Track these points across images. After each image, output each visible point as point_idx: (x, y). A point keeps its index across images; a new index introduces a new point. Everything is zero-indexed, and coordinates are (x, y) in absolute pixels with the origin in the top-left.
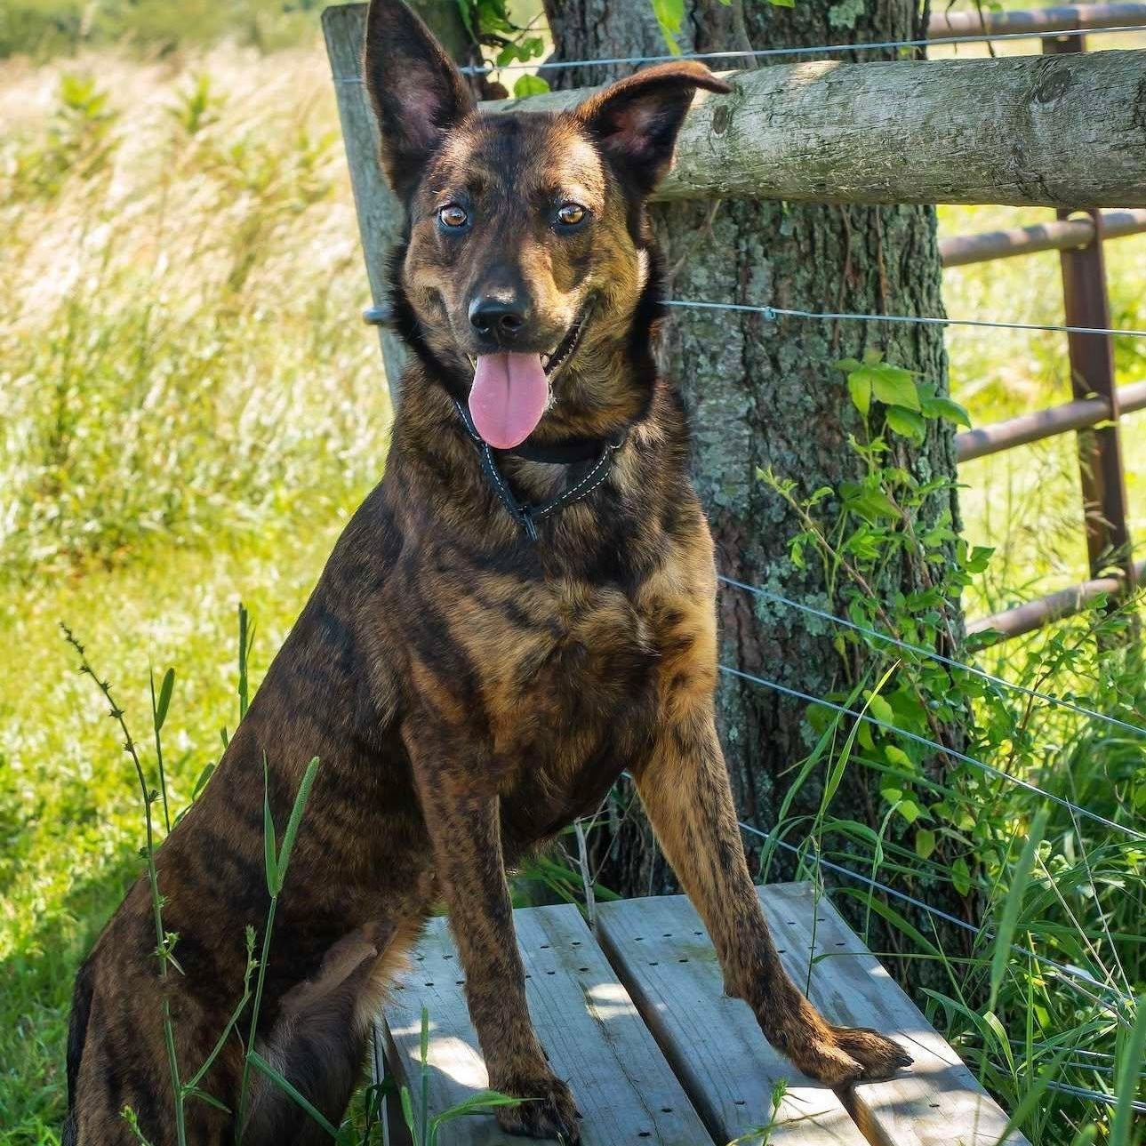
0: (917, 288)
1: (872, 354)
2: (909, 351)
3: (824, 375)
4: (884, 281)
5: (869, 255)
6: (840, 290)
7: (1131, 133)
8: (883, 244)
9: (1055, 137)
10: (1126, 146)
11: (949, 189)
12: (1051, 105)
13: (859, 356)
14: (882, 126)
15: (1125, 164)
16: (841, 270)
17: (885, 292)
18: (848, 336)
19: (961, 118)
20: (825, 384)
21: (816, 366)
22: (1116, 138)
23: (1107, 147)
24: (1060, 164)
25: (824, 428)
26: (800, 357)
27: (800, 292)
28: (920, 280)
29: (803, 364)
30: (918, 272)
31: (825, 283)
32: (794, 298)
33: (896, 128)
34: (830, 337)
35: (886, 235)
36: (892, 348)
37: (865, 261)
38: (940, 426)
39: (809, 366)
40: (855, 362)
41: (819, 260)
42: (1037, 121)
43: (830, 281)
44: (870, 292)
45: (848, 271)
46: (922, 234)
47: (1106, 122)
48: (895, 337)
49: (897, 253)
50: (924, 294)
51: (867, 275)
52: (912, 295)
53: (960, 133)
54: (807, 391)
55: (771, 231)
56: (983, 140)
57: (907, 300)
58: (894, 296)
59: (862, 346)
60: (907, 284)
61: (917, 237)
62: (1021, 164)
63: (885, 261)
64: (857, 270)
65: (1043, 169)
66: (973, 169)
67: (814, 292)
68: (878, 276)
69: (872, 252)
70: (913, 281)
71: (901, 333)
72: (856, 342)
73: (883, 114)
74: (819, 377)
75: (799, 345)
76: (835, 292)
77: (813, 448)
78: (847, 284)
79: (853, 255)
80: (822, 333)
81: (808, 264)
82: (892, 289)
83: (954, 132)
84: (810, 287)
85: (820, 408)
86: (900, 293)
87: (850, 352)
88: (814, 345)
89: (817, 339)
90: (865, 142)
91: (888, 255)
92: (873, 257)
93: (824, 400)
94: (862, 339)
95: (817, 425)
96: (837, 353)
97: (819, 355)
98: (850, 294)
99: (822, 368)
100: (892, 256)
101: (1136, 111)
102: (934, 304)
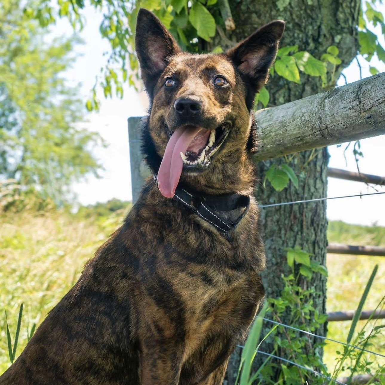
0: (316, 228)
1: (297, 247)
2: (311, 249)
3: (280, 252)
4: (304, 223)
5: (300, 213)
6: (288, 224)
7: (354, 102)
8: (305, 210)
9: (331, 109)
10: (353, 107)
11: (300, 139)
12: (331, 99)
13: (293, 247)
14: (280, 119)
15: (352, 115)
16: (290, 216)
17: (304, 227)
18: (290, 240)
19: (304, 110)
20: (280, 255)
21: (277, 248)
22: (349, 106)
23: (347, 109)
24: (333, 119)
25: (278, 270)
26: (272, 245)
27: (274, 222)
28: (318, 226)
29: (273, 247)
30: (317, 222)
31: (283, 220)
32: (272, 224)
33: (284, 118)
34: (283, 239)
35: (307, 207)
36: (305, 246)
37: (298, 215)
38: (321, 278)
39: (275, 248)
40: (291, 249)
41: (282, 212)
42: (326, 105)
43: (285, 220)
44: (299, 226)
45: (292, 217)
46: (320, 210)
47: (347, 100)
48: (307, 243)
49: (310, 214)
50: (319, 230)
51: (299, 220)
52: (315, 230)
53: (303, 115)
54: (273, 257)
55: (267, 200)
56: (309, 116)
57: (312, 230)
58: (308, 229)
59: (294, 244)
60: (313, 225)
61: (318, 210)
62: (321, 123)
63: (306, 216)
64: (295, 217)
65: (327, 123)
66: (306, 128)
67: (280, 223)
68: (302, 221)
69: (301, 212)
70: (315, 225)
71: (309, 242)
72: (292, 242)
73: (282, 115)
74: (278, 253)
75: (272, 240)
76: (287, 224)
77: (274, 277)
78: (291, 222)
79: (294, 212)
80: (280, 237)
81: (278, 213)
82: (307, 226)
83: (301, 115)
84: (278, 221)
85: (277, 264)
86: (310, 228)
87: (290, 245)
88: (277, 241)
89: (279, 239)
90: (275, 126)
91: (307, 215)
92: (302, 214)
93: (279, 261)
94: (295, 241)
95: (276, 269)
96: (285, 245)
97: (279, 245)
98: (292, 225)
99: (279, 249)
100: (308, 215)
101: (357, 94)
102: (323, 235)
